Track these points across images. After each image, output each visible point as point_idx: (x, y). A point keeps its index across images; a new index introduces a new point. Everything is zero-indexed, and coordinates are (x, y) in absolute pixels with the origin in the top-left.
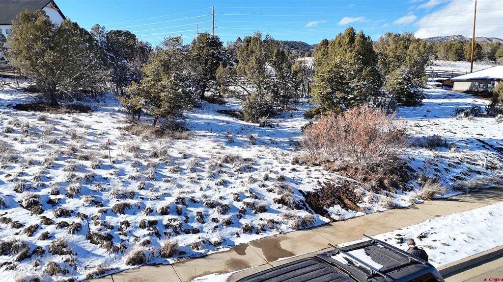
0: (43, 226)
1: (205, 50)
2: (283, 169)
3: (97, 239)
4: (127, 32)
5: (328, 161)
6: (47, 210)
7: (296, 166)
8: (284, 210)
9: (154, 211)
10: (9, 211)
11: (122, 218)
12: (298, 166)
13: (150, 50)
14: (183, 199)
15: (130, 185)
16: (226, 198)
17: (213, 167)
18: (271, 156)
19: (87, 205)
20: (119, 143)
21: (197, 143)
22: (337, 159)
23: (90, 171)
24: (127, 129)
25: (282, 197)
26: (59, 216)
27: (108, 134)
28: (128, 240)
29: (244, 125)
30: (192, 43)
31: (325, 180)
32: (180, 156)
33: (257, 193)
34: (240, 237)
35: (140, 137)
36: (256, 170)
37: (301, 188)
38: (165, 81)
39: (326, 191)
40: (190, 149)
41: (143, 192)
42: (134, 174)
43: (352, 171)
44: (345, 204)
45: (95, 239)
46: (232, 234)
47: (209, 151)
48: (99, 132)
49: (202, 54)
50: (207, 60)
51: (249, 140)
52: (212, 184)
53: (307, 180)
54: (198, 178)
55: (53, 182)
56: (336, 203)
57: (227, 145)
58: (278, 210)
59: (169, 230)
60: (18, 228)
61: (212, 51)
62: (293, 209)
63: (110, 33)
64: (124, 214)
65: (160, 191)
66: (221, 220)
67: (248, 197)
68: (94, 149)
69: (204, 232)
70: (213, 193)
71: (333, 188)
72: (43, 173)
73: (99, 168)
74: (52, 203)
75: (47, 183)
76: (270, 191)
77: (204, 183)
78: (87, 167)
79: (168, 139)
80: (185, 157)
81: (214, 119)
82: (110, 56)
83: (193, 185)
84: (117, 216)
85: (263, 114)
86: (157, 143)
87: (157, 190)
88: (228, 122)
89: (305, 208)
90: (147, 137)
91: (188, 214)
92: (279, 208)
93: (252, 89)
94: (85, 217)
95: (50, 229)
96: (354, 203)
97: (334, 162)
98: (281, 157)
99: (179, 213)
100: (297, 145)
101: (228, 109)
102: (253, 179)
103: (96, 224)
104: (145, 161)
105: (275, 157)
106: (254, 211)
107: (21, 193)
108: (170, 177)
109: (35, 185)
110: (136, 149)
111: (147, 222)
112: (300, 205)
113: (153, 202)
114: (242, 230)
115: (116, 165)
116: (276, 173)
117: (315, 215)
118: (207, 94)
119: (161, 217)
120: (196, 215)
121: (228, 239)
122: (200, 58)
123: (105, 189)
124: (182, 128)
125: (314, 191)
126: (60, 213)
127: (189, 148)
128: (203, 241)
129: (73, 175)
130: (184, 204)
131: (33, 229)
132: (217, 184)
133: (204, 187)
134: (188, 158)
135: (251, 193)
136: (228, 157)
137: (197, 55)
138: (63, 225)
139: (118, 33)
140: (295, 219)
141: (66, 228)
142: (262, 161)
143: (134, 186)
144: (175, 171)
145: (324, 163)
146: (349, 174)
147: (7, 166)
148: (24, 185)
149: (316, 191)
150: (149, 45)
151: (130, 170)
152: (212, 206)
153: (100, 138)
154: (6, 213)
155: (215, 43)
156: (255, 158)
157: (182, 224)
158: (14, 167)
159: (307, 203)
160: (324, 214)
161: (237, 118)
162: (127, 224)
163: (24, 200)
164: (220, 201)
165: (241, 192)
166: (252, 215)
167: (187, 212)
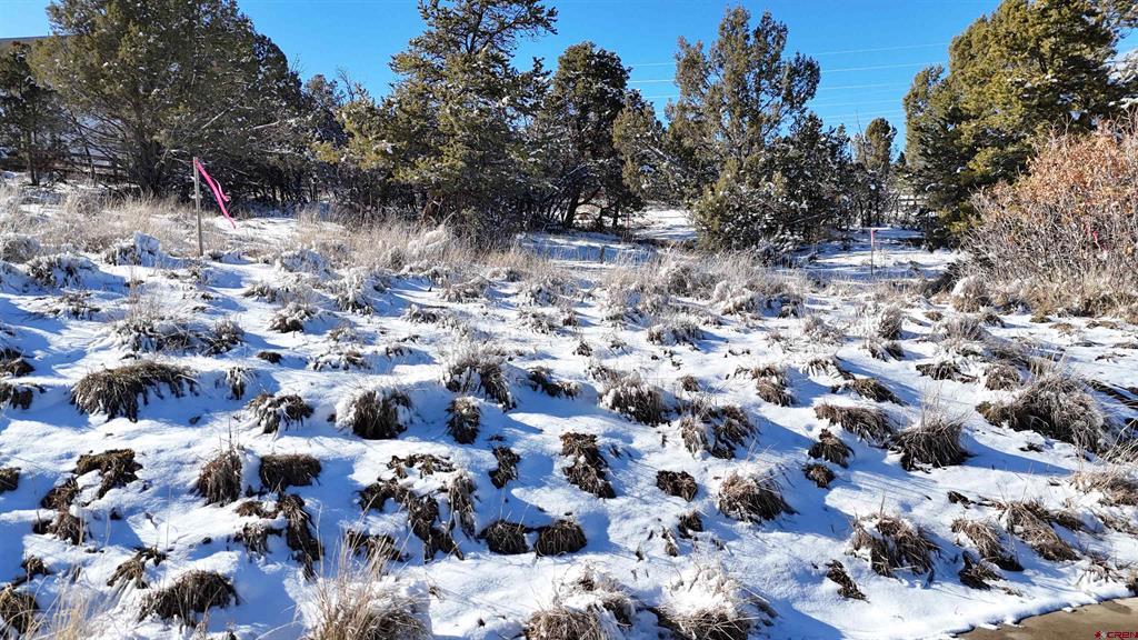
1: (580, 85)
9: (320, 415)
11: (106, 433)
34: (861, 597)
46: (806, 576)
58: (1032, 455)
59: (389, 523)
64: (133, 415)
66: (715, 488)
69: (613, 549)
91: (516, 438)
92: (1031, 447)
99: (463, 431)
106: (895, 457)
111: (248, 462)
114: (865, 552)
119: (351, 447)
120: (559, 446)
121: (787, 603)
128: (619, 610)
152: (648, 409)
157: (469, 487)
164: (690, 396)
167: (508, 432)
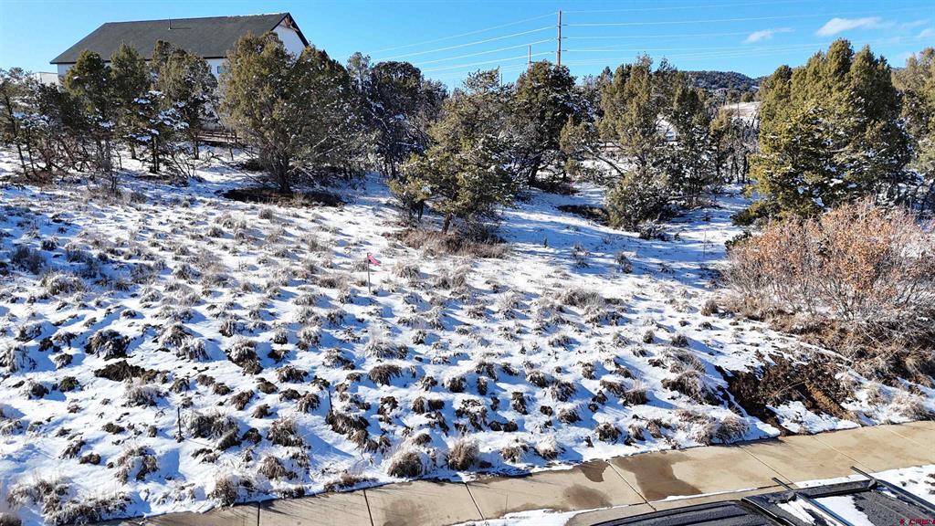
0: (261, 394)
1: (541, 94)
2: (684, 324)
3: (343, 424)
4: (407, 64)
5: (781, 312)
6: (267, 367)
7: (711, 319)
8: (683, 403)
9: (440, 383)
10: (211, 365)
11: (385, 391)
12: (717, 319)
13: (445, 96)
14: (490, 366)
15: (400, 335)
16: (568, 370)
17: (545, 312)
18: (660, 296)
19: (329, 364)
20: (384, 260)
21: (518, 266)
22: (799, 309)
23: (336, 307)
24: (399, 236)
25: (680, 378)
26: (285, 380)
27: (368, 244)
28: (393, 432)
29: (610, 235)
30: (518, 81)
31: (772, 351)
32: (487, 287)
33: (628, 366)
34: (593, 446)
35: (421, 251)
36: (629, 321)
37: (720, 362)
38: (467, 153)
39: (772, 372)
40: (505, 277)
41: (421, 349)
42: (408, 315)
43: (832, 336)
44: (814, 402)
45: (340, 425)
46: (579, 440)
47: (540, 282)
48: (353, 241)
49: (535, 100)
50: (543, 112)
51: (617, 263)
52: (543, 342)
53: (735, 348)
54: (517, 329)
55: (278, 322)
56: (794, 397)
57: (573, 271)
58: (671, 402)
59: (464, 421)
60: (223, 394)
61: (554, 94)
62: (701, 403)
63: (378, 67)
64: (388, 384)
65: (450, 348)
66: (558, 412)
67: (611, 372)
68: (345, 269)
69: (525, 431)
70: (544, 360)
71: (788, 368)
72: (264, 305)
73: (352, 302)
74: (275, 357)
75: (269, 323)
76: (656, 364)
77: (529, 340)
78: (332, 299)
79: (468, 257)
80: (497, 290)
81: (552, 222)
82: (377, 108)
83: (508, 342)
84: (376, 388)
85: (648, 214)
86: (447, 263)
87: (445, 347)
88: (577, 229)
89: (726, 402)
90: (432, 252)
91: (498, 394)
92: (673, 398)
93: (628, 166)
94: (326, 384)
95: (270, 400)
96: (835, 401)
97: (792, 314)
98: (680, 300)
99: (482, 391)
100: (716, 278)
101: (579, 204)
102: (623, 338)
103: (343, 398)
104: (427, 294)
105: (668, 300)
106: (622, 401)
107: (229, 336)
108: (468, 325)
109: (252, 325)
110: (412, 272)
111: (426, 402)
112: (717, 397)
113: (437, 368)
114: (598, 434)
115: (379, 299)
116: (670, 329)
117: (748, 419)
118: (541, 175)
119: (451, 396)
120: (511, 397)
121: (571, 447)
122: (531, 108)
123: (359, 338)
124: (492, 236)
125: (747, 371)
126: (288, 375)
127: (503, 274)
128: (524, 448)
129: (309, 312)
130: (491, 375)
131: (245, 398)
132: (552, 344)
133: (529, 348)
134: (502, 292)
135: (617, 365)
136: (574, 294)
137: (526, 103)
138: (291, 396)
139: (392, 66)
140: (704, 423)
141: (295, 401)
142: (642, 306)
143: (407, 337)
144: (478, 315)
145: (770, 315)
146: (826, 342)
147: (210, 292)
148: (234, 325)
149: (752, 371)
150: (442, 88)
151: (402, 309)
152: (542, 383)
153: (354, 250)
154: (207, 368)
155: (561, 80)
156: (627, 298)
157: (486, 411)
158: (221, 294)
159: (732, 394)
160: (767, 418)
161: (595, 221)
162: (393, 403)
163: (233, 349)
164: (557, 376)
165: (598, 363)
166: (617, 407)
167: (496, 391)
